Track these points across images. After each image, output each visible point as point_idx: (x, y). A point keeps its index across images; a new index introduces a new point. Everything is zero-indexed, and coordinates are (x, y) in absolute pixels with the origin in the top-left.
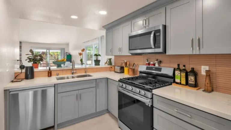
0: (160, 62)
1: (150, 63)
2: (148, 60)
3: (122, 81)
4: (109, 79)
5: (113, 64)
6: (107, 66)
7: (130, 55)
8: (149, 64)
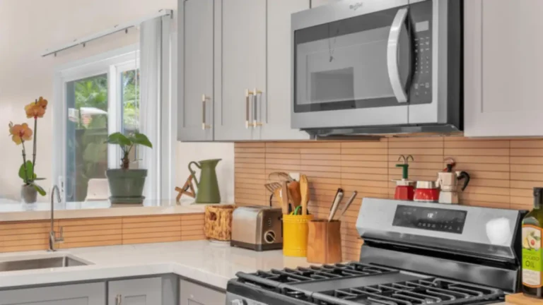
0: (463, 182)
1: (415, 183)
2: (406, 167)
3: (247, 285)
4: (183, 283)
5: (228, 196)
6: (189, 205)
7: (306, 136)
8: (410, 192)
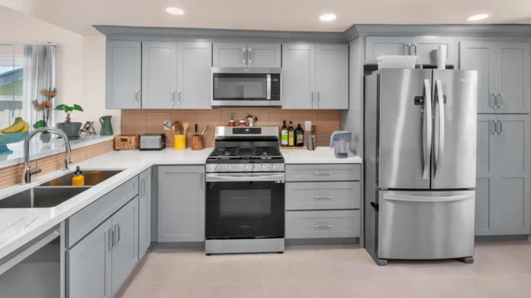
0: (255, 120)
1: (238, 121)
2: (232, 117)
5: (117, 131)
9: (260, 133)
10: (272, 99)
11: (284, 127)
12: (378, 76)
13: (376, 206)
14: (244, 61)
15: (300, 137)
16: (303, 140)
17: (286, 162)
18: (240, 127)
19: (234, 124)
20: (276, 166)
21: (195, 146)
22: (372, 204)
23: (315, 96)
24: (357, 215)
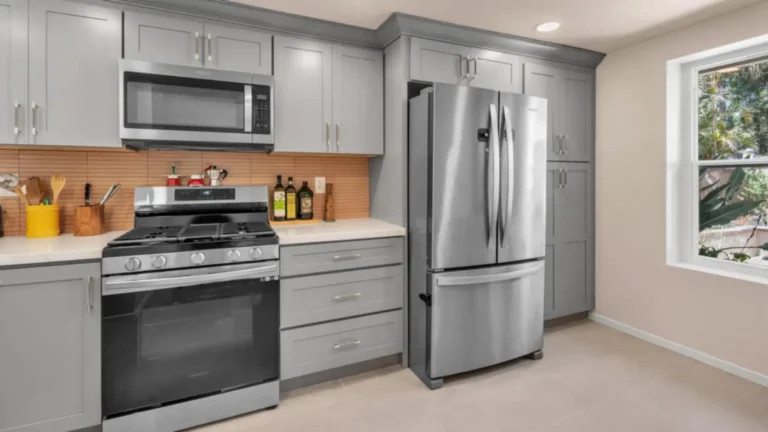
0: (224, 175)
9: (233, 198)
10: (255, 131)
11: (279, 187)
12: (430, 96)
13: (427, 299)
14: (197, 57)
15: (306, 202)
16: (312, 207)
17: (281, 242)
18: (191, 187)
19: (177, 182)
20: (261, 251)
21: (83, 228)
22: (422, 296)
23: (331, 131)
24: (399, 318)
